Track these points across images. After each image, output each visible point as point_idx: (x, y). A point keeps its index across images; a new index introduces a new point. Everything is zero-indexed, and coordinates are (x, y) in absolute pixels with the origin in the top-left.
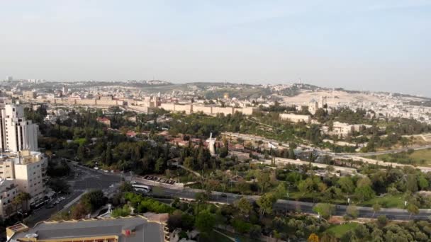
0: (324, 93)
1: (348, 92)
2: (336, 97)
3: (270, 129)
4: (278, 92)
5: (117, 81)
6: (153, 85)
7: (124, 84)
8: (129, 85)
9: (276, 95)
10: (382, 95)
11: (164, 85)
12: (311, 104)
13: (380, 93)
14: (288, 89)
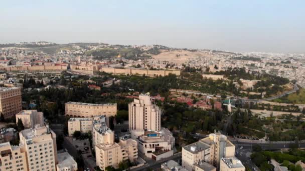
0: (176, 52)
1: (191, 51)
2: (185, 55)
3: (200, 85)
4: (147, 52)
5: (11, 43)
6: (42, 46)
7: (18, 46)
8: (22, 46)
9: (145, 53)
10: (206, 51)
11: (51, 45)
12: (211, 66)
13: (205, 50)
14: (152, 49)
